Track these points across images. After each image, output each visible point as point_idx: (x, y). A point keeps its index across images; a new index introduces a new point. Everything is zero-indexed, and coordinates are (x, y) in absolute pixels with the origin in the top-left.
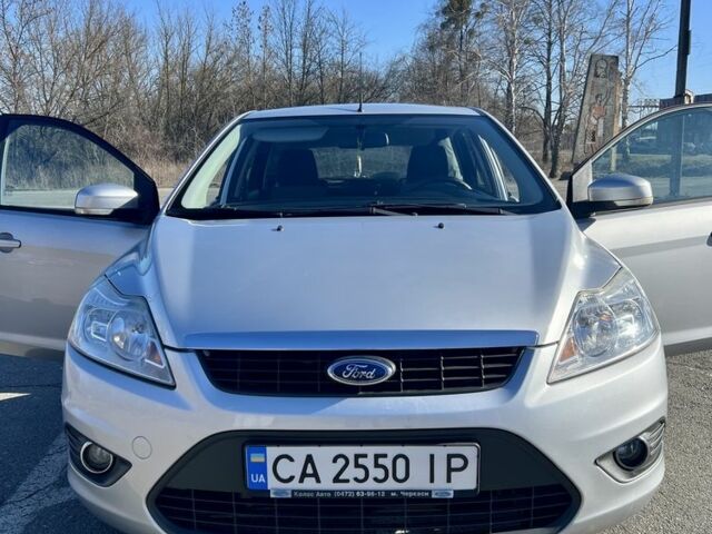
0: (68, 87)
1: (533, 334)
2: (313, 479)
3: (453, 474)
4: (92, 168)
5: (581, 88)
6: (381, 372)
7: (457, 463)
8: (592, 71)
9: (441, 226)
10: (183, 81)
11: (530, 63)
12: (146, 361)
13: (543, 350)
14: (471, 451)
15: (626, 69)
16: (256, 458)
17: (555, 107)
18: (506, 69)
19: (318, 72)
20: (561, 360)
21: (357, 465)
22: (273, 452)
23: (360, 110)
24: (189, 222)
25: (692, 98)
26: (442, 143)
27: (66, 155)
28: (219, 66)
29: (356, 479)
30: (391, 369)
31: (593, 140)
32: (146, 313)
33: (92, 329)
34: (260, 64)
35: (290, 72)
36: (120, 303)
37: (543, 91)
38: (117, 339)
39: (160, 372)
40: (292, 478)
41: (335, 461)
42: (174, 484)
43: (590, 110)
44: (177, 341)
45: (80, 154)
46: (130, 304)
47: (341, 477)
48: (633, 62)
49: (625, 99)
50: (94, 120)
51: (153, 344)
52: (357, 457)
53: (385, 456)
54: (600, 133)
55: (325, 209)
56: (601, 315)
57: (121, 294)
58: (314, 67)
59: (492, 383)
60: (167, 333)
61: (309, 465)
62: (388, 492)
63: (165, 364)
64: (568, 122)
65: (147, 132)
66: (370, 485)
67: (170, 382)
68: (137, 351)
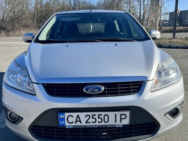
0: (9, 9)
1: (146, 77)
2: (79, 122)
3: (122, 120)
4: (16, 31)
5: (149, 9)
6: (100, 90)
7: (123, 117)
8: (152, 4)
9: (116, 45)
10: (41, 7)
11: (136, 2)
12: (27, 87)
13: (149, 82)
14: (128, 113)
15: (161, 4)
16: (61, 116)
17: (142, 14)
18: (129, 3)
19: (78, 5)
20: (154, 85)
21: (93, 118)
22: (67, 114)
23: (91, 11)
24: (40, 44)
25: (179, 11)
26: (114, 22)
27: (9, 28)
28: (51, 3)
29: (92, 122)
30: (103, 89)
31: (152, 23)
32: (27, 72)
33: (10, 77)
34: (62, 2)
35: (70, 4)
36: (19, 69)
37: (139, 10)
38: (18, 80)
39: (31, 90)
40: (73, 122)
41: (86, 117)
42: (37, 124)
43: (151, 15)
44: (36, 81)
45: (13, 27)
46: (22, 69)
47: (88, 122)
48: (163, 2)
49: (161, 12)
50: (17, 18)
51: (29, 81)
52: (93, 115)
53: (101, 115)
54: (154, 21)
55: (81, 40)
56: (165, 71)
57: (19, 66)
58: (77, 3)
59: (134, 92)
60: (33, 78)
61: (78, 118)
62: (102, 126)
63: (32, 88)
64: (145, 18)
65: (31, 21)
66: (97, 124)
67: (34, 93)
68: (25, 83)
